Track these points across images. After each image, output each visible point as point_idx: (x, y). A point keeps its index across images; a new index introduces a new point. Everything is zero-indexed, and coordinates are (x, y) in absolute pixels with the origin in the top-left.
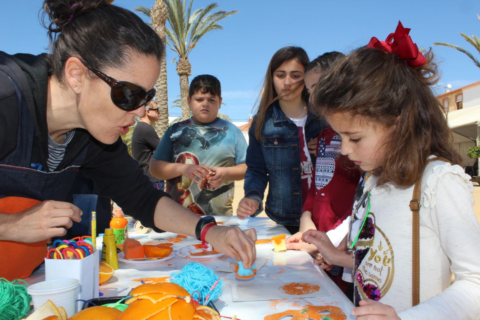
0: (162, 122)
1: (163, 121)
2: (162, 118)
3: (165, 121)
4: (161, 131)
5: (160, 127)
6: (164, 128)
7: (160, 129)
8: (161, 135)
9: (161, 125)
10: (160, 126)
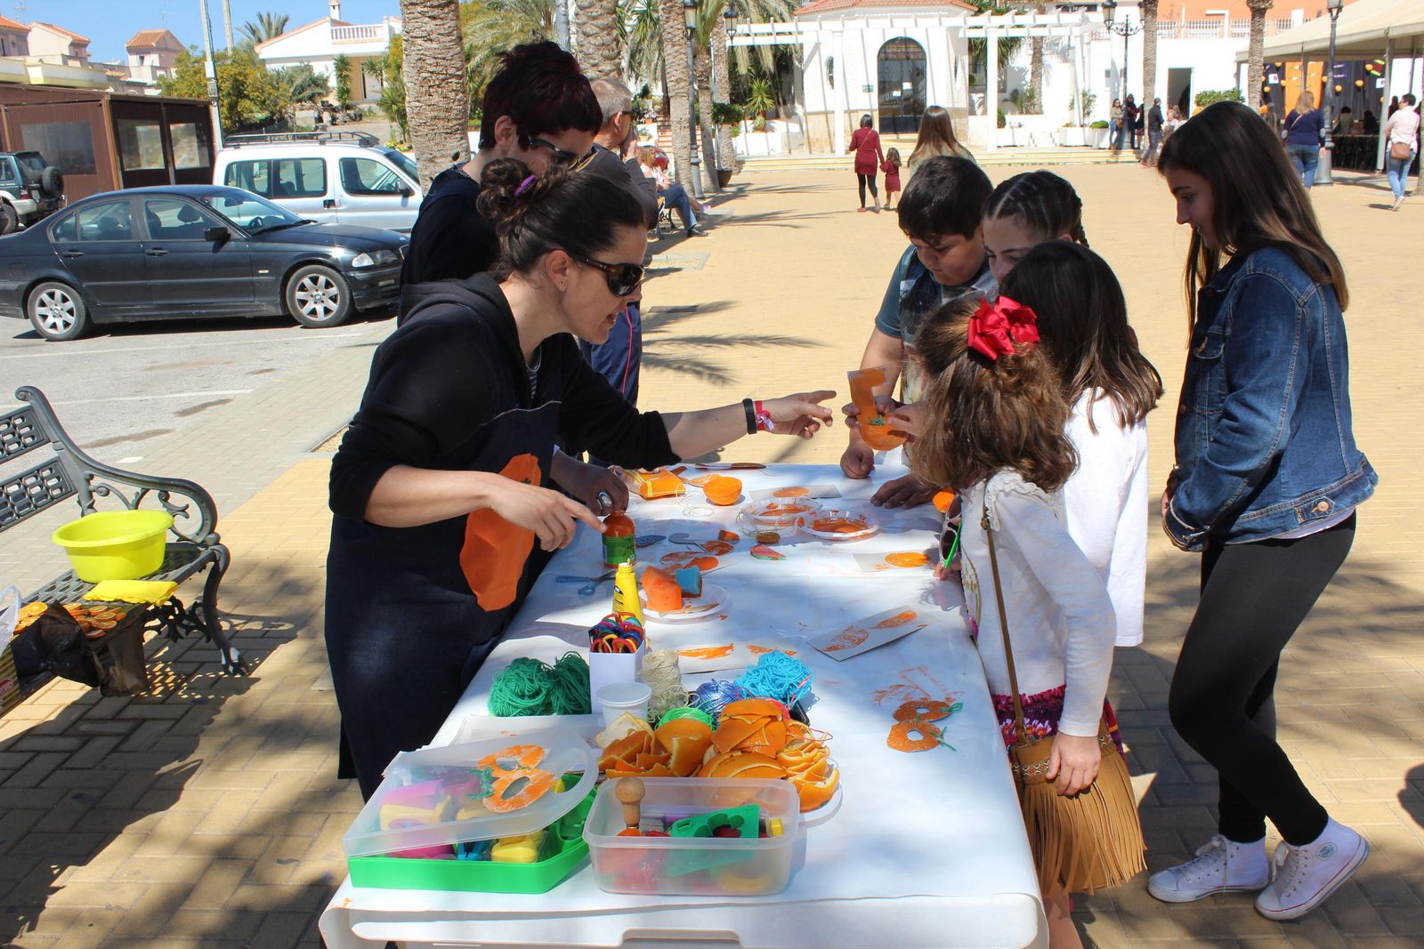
0: (598, 27)
1: (599, 22)
2: (594, 14)
3: (606, 23)
4: (596, 56)
5: (590, 43)
6: (603, 44)
7: (591, 51)
8: (595, 68)
9: (596, 35)
10: (592, 40)
